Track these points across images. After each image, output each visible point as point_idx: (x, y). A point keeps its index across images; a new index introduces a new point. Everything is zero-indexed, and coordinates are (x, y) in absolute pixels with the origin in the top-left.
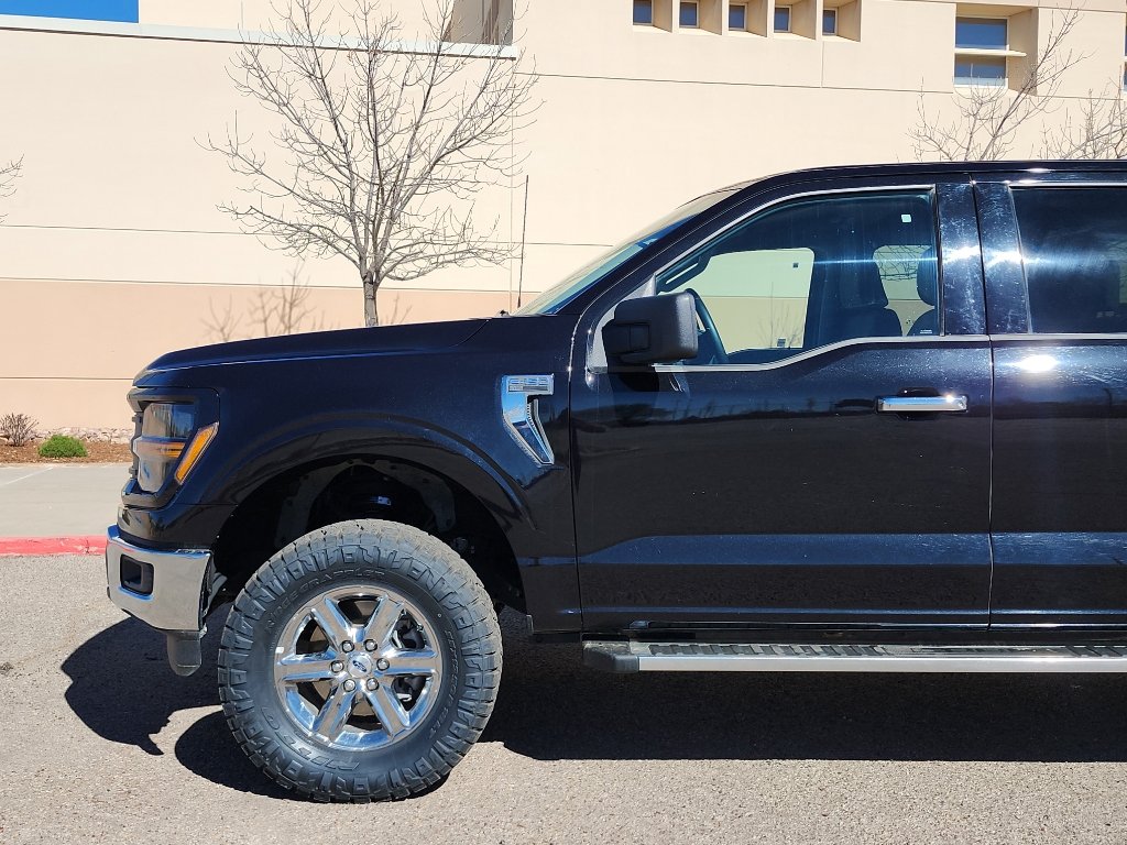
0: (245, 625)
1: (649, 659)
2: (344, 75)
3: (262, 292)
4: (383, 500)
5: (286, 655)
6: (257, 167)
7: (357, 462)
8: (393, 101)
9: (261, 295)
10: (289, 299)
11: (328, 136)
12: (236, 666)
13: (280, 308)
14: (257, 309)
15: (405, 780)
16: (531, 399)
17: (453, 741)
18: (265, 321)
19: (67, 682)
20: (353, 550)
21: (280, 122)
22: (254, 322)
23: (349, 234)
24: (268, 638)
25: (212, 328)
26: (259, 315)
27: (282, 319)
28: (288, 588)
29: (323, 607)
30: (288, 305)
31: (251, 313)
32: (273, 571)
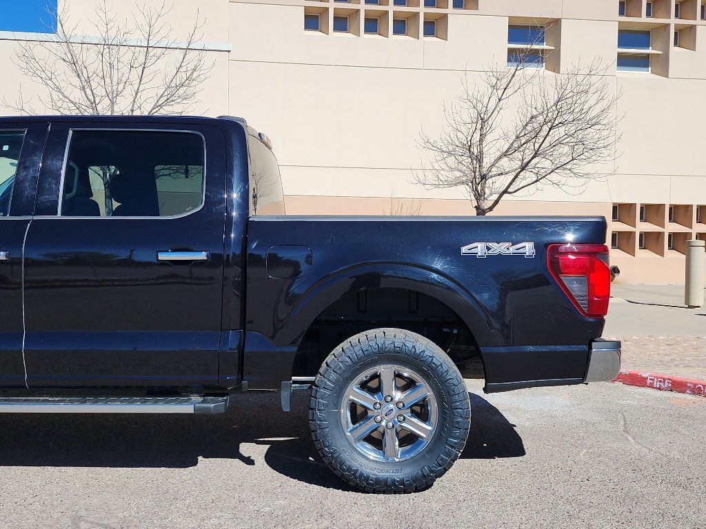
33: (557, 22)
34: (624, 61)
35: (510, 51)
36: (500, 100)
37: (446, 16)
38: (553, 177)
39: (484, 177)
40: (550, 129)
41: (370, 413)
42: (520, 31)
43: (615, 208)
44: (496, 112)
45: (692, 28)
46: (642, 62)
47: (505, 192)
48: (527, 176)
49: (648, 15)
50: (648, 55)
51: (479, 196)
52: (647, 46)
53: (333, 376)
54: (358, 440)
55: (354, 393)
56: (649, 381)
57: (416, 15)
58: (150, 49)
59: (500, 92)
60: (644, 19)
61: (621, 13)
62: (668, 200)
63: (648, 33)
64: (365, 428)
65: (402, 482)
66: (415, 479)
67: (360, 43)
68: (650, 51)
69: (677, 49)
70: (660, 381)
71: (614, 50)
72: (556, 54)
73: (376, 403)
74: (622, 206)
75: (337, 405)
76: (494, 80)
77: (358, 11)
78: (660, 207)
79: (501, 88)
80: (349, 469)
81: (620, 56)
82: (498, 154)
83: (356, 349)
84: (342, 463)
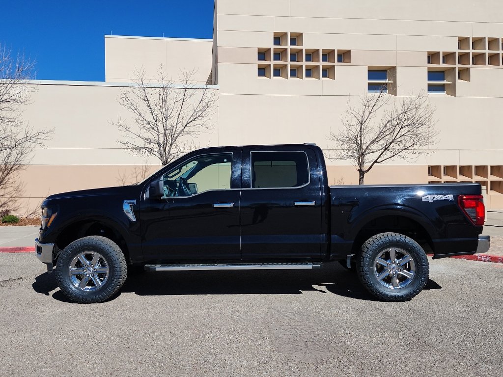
0: (61, 261)
1: (159, 268)
2: (155, 99)
3: (135, 167)
4: (102, 231)
5: (72, 268)
6: (127, 129)
7: (96, 222)
8: (171, 107)
9: (135, 169)
10: (144, 169)
11: (151, 119)
12: (59, 271)
13: (141, 173)
14: (134, 173)
15: (99, 298)
16: (130, 206)
17: (111, 288)
18: (137, 177)
19: (35, 281)
20: (87, 243)
21: (135, 115)
22: (133, 177)
23: (158, 149)
24: (68, 264)
25: (119, 180)
26: (135, 175)
27: (142, 176)
28: (72, 252)
29: (81, 257)
30: (144, 172)
31: (132, 174)
32: (68, 248)
33: (394, 68)
34: (431, 88)
35: (369, 84)
36: (370, 113)
37: (334, 66)
38: (402, 154)
39: (363, 155)
40: (401, 129)
41: (385, 268)
42: (374, 73)
43: (429, 168)
44: (368, 119)
45: (468, 70)
46: (441, 88)
47: (376, 162)
48: (388, 154)
49: (443, 63)
50: (444, 84)
51: (361, 164)
52: (443, 80)
53: (371, 253)
54: (381, 280)
55: (379, 260)
56: (479, 258)
57: (318, 67)
58: (187, 89)
59: (371, 108)
60: (441, 65)
61: (429, 62)
62: (458, 163)
63: (443, 72)
64: (384, 275)
65: (402, 296)
66: (407, 295)
67: (289, 83)
68: (445, 82)
69: (460, 81)
70: (485, 257)
71: (426, 82)
72: (394, 85)
73: (388, 264)
74: (432, 167)
75: (372, 266)
76: (366, 102)
77: (286, 65)
78: (454, 167)
79: (370, 106)
80: (379, 292)
81: (429, 85)
82: (370, 142)
83: (380, 241)
84: (376, 290)
